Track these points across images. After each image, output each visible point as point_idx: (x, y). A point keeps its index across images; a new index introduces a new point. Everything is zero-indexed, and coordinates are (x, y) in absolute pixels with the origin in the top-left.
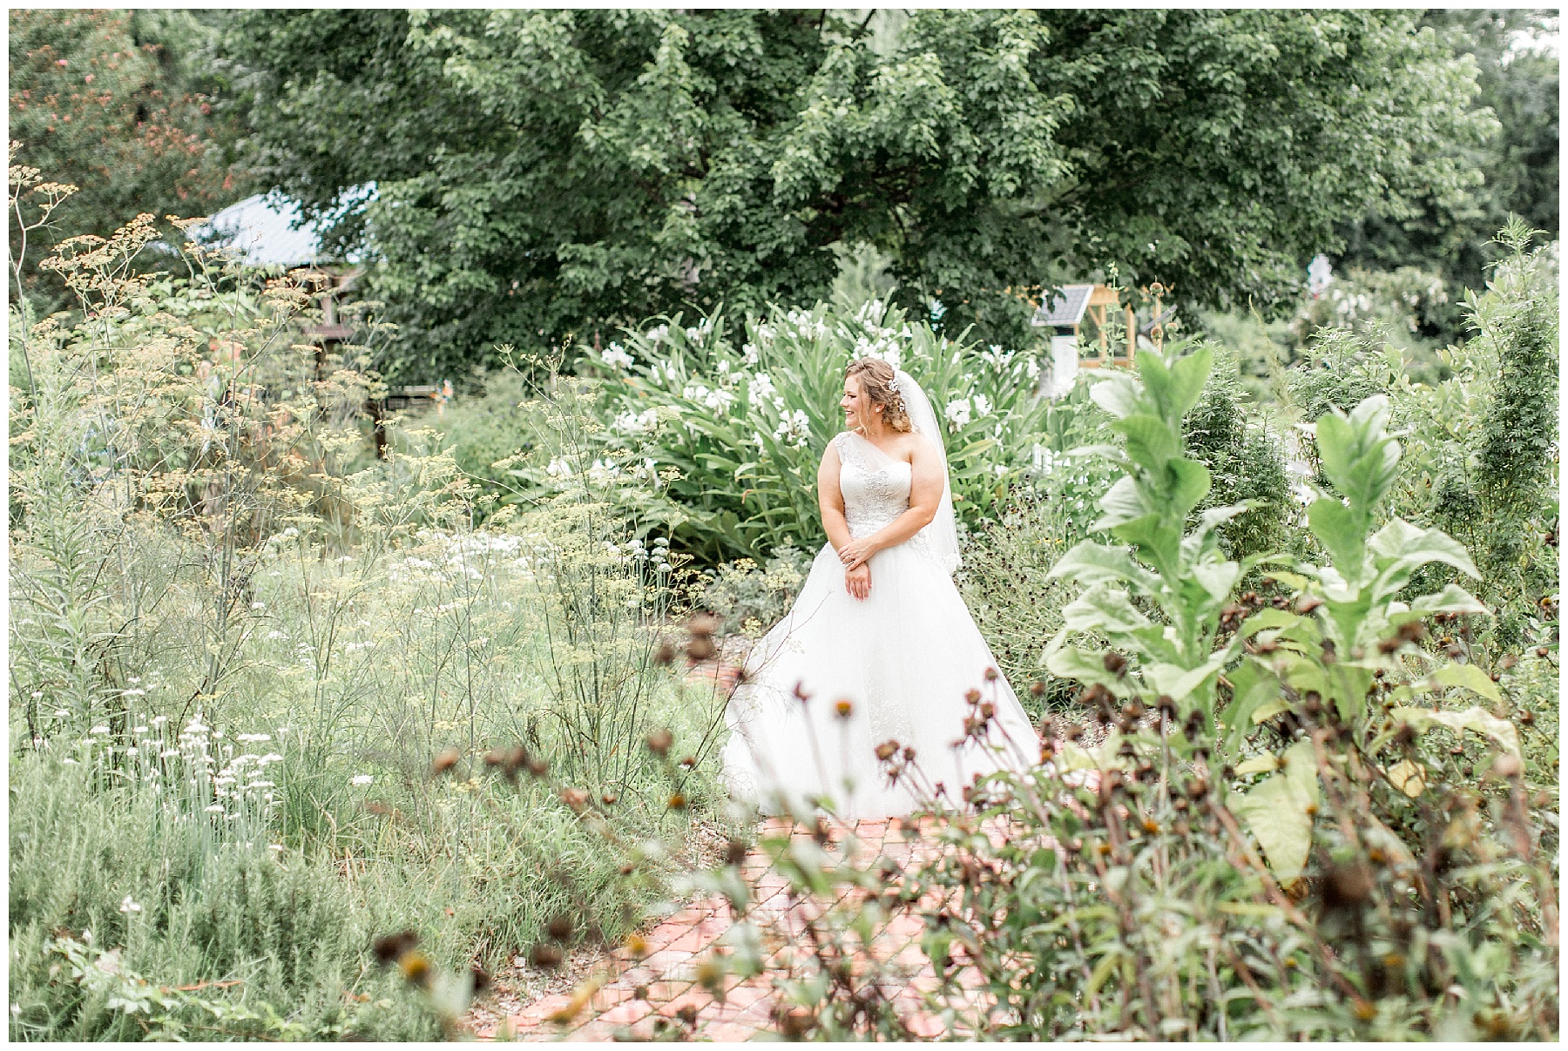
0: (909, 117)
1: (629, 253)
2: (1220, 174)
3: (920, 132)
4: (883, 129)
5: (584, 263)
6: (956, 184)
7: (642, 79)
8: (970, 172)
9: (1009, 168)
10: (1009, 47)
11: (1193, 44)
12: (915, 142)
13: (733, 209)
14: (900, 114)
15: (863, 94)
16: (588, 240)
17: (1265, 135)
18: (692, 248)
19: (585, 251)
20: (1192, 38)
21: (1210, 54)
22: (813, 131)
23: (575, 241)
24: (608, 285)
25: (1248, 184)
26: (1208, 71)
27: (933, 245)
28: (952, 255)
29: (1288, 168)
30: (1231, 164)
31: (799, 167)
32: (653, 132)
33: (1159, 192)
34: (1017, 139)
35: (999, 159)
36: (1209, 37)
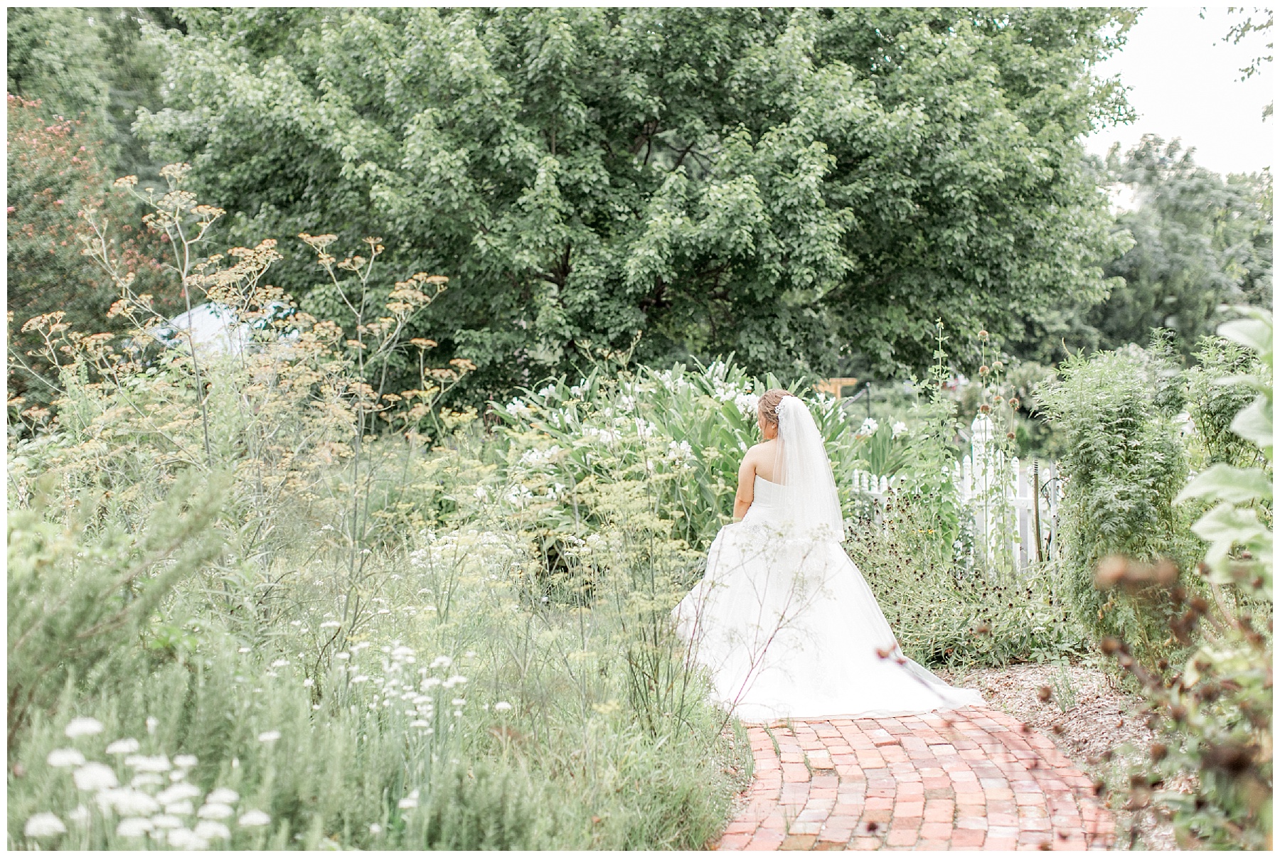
0: (731, 224)
1: (506, 336)
2: (955, 272)
3: (740, 237)
4: (711, 235)
5: (476, 345)
6: (766, 278)
7: (521, 200)
8: (776, 267)
9: (807, 264)
10: (808, 171)
11: (937, 170)
12: (737, 244)
13: (591, 302)
14: (725, 222)
15: (692, 207)
16: (478, 327)
17: (991, 242)
18: (561, 331)
19: (475, 335)
20: (936, 166)
21: (952, 178)
22: (658, 236)
23: (465, 328)
24: (493, 362)
25: (980, 279)
26: (950, 190)
27: (744, 327)
28: (758, 334)
29: (1010, 267)
30: (966, 264)
31: (647, 264)
32: (530, 241)
33: (910, 286)
34: (813, 242)
35: (798, 259)
36: (950, 165)
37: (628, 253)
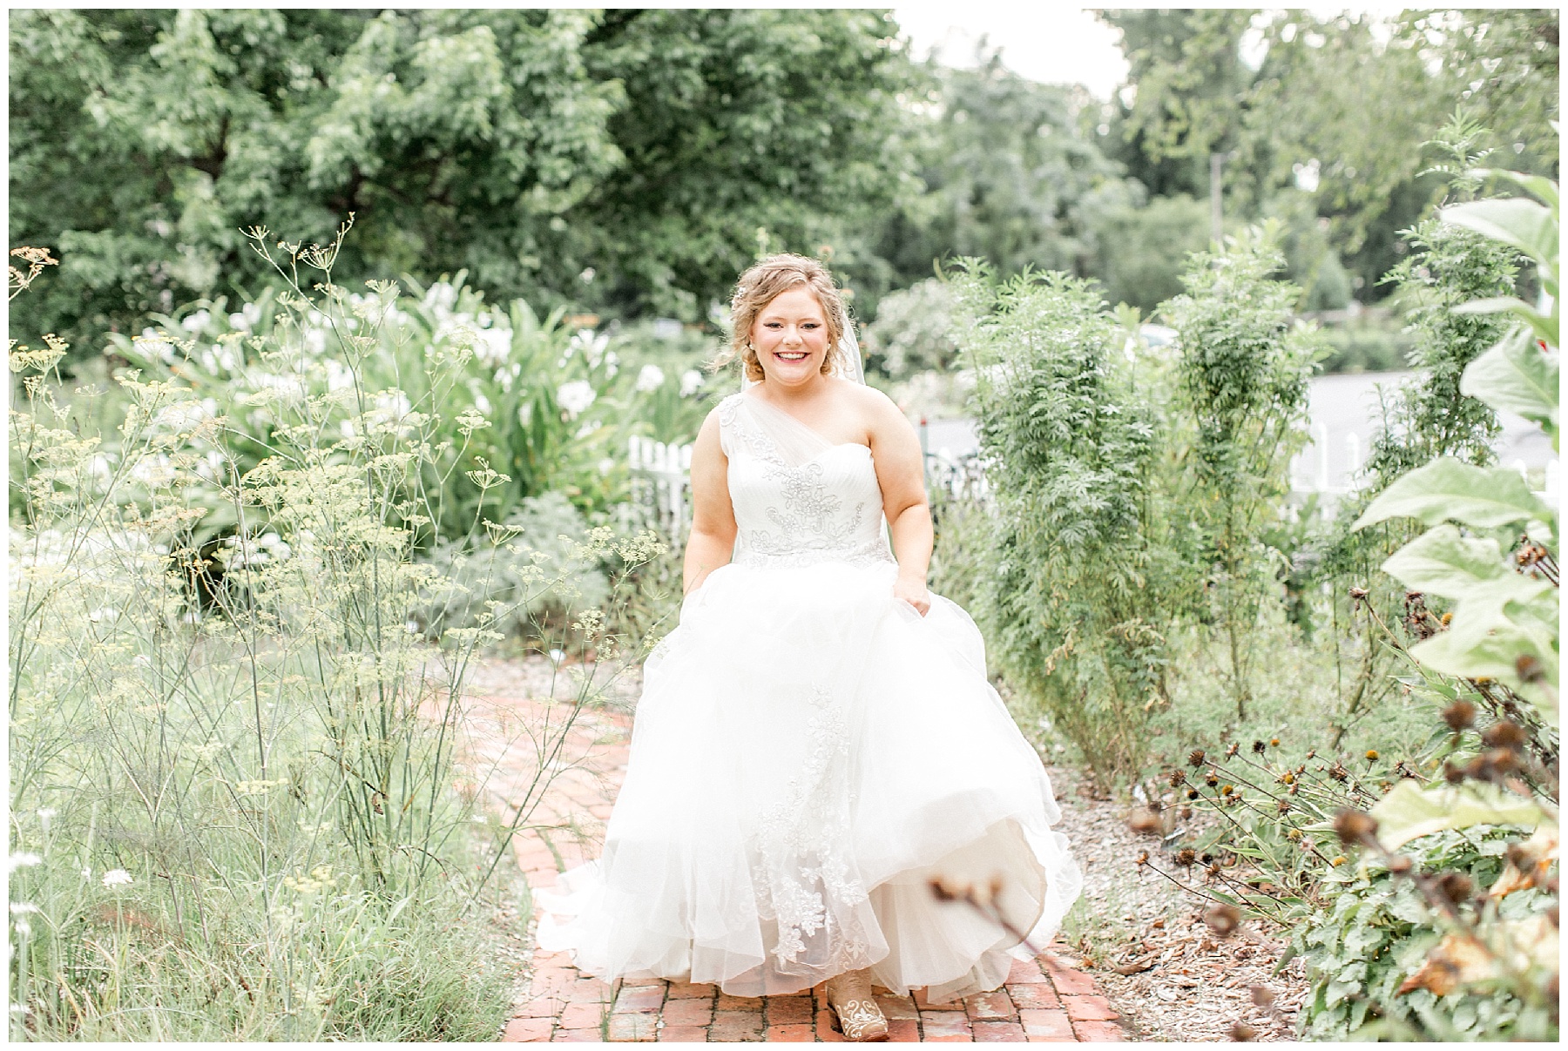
0: (458, 96)
1: (135, 244)
2: (751, 173)
3: (471, 112)
4: (428, 110)
5: (91, 254)
6: (504, 173)
7: (155, 51)
8: (519, 158)
9: (561, 155)
10: (563, 26)
11: (732, 35)
12: (466, 123)
13: (258, 197)
14: (450, 92)
15: (403, 71)
16: (96, 229)
17: (800, 133)
18: (216, 238)
19: (91, 241)
20: (730, 30)
21: (750, 47)
22: (355, 109)
23: (78, 229)
24: (117, 280)
25: (784, 181)
26: (748, 64)
27: (472, 239)
28: (493, 249)
29: (824, 167)
30: (766, 163)
31: (338, 146)
32: (170, 108)
33: (692, 190)
34: (569, 125)
35: (547, 148)
36: (748, 28)
37: (310, 131)
